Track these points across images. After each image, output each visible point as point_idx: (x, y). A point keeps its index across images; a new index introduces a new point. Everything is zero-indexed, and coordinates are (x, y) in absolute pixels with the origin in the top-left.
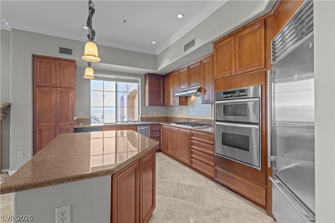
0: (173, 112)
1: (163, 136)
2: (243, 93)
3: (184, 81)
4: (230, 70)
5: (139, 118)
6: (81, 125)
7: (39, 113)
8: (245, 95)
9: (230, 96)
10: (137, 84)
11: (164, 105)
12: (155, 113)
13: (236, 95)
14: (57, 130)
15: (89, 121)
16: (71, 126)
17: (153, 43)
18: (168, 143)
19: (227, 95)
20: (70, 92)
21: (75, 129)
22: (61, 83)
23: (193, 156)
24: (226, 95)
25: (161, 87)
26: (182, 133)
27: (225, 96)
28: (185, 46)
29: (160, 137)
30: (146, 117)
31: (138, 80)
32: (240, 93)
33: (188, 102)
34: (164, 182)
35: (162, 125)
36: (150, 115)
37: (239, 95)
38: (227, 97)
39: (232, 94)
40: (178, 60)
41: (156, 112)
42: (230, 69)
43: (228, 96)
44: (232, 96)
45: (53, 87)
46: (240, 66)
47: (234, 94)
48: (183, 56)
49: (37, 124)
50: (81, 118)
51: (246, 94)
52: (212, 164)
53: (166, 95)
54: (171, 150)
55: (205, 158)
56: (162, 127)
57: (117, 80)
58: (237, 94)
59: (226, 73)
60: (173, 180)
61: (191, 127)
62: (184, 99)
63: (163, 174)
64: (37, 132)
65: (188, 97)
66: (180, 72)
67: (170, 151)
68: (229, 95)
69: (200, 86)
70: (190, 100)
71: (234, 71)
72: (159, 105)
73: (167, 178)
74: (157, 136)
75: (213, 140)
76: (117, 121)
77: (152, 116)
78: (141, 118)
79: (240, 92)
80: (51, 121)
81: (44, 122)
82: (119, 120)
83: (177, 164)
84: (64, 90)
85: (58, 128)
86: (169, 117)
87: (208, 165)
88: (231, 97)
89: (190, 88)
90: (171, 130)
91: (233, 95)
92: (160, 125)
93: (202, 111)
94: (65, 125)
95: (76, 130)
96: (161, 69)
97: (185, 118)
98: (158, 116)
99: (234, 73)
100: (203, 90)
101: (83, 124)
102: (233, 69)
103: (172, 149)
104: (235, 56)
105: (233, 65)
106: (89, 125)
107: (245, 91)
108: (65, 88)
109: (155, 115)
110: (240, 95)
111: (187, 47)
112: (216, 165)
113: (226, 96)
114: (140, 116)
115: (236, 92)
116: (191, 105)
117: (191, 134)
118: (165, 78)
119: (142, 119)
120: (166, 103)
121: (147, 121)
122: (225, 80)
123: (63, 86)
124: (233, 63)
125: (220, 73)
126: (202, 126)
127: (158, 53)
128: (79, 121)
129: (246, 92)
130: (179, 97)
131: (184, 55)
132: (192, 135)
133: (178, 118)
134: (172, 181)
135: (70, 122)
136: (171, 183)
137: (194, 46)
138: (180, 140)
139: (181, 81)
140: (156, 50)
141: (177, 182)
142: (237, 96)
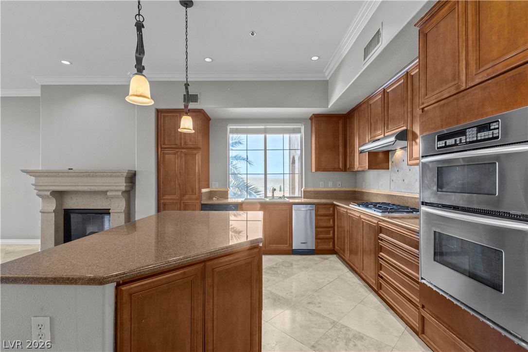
0: (364, 183)
1: (338, 227)
2: (486, 133)
3: (377, 121)
4: (454, 79)
5: (301, 191)
6: (215, 201)
7: (163, 182)
8: (491, 136)
9: (453, 143)
10: (299, 136)
11: (345, 169)
12: (330, 184)
13: (468, 140)
14: (182, 205)
15: (225, 194)
16: (197, 201)
17: (312, 59)
18: (344, 239)
19: (446, 142)
20: (196, 154)
21: (203, 205)
22: (185, 143)
23: (382, 273)
24: (444, 142)
25: (339, 137)
26: (364, 223)
27: (441, 144)
28: (365, 49)
29: (334, 227)
30: (314, 191)
31: (300, 128)
32: (479, 135)
33: (389, 162)
34: (310, 313)
35: (338, 206)
36: (321, 188)
37: (475, 139)
38: (446, 146)
39: (458, 139)
40: (355, 80)
41: (332, 182)
42: (456, 76)
43: (448, 144)
44: (458, 142)
45: (177, 148)
46: (479, 63)
47: (463, 138)
48: (362, 71)
49: (162, 196)
50: (215, 190)
51: (495, 135)
52: (416, 299)
53: (349, 151)
54: (348, 254)
55: (403, 283)
56: (337, 209)
57: (265, 131)
58: (471, 134)
59: (445, 87)
60: (330, 313)
61: (380, 214)
62: (381, 156)
63: (318, 296)
64: (162, 207)
65: (390, 153)
66: (370, 105)
67: (347, 256)
68: (450, 142)
69: (405, 128)
70: (394, 157)
71: (463, 78)
72: (335, 170)
73: (320, 307)
74: (328, 225)
75: (416, 245)
76: (266, 196)
77: (325, 189)
78: (304, 191)
79: (479, 131)
80: (176, 192)
81: (169, 195)
82: (269, 194)
83: (354, 283)
84: (189, 151)
85: (183, 203)
86: (357, 191)
87: (410, 301)
88: (456, 145)
89: (386, 134)
90: (349, 216)
91: (461, 140)
92: (334, 206)
93: (404, 180)
94: (190, 199)
95: (205, 207)
96: (333, 104)
97: (385, 195)
98: (337, 189)
99: (464, 85)
100: (410, 136)
101: (218, 199)
102: (461, 74)
103: (351, 252)
104: (467, 40)
105: (460, 64)
106: (227, 200)
107: (492, 127)
108: (191, 148)
109: (330, 187)
110: (479, 138)
111: (367, 51)
112: (423, 307)
113: (444, 145)
114: (302, 190)
115: (468, 132)
116: (395, 168)
117: (379, 227)
118: (348, 120)
119: (307, 194)
120: (348, 167)
121: (315, 198)
122: (444, 105)
123: (188, 146)
124: (461, 58)
125: (433, 90)
126: (412, 212)
127: (327, 75)
128: (211, 194)
129: (495, 129)
130: (368, 153)
131: (365, 67)
132: (381, 230)
133: (373, 193)
134: (328, 316)
135: (196, 195)
136: (324, 317)
137: (378, 43)
138: (361, 237)
139: (372, 122)
140: (324, 71)
141: (335, 319)
142: (470, 142)
